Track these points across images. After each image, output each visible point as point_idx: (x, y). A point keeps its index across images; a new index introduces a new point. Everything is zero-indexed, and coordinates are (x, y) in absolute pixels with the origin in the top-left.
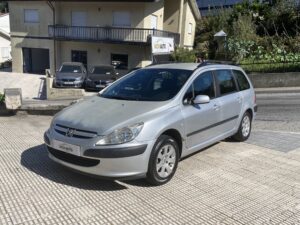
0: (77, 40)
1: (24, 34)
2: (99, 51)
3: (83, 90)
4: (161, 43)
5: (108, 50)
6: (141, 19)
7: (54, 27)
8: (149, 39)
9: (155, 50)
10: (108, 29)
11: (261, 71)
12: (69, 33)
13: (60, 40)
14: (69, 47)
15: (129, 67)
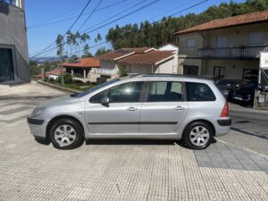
1: (185, 56)
2: (234, 67)
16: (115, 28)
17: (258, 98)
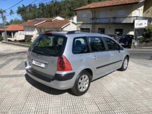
0: (101, 24)
2: (110, 28)
4: (140, 23)
5: (114, 27)
6: (131, 12)
7: (92, 19)
8: (134, 21)
9: (136, 26)
10: (115, 18)
12: (98, 21)
13: (94, 24)
14: (98, 27)
15: (123, 35)
16: (22, 6)
17: (134, 43)
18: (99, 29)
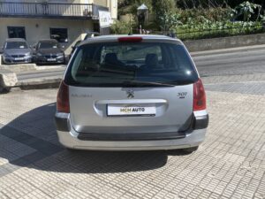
2: (37, 26)
3: (35, 65)
5: (47, 25)
10: (45, 4)
11: (193, 38)
18: (9, 28)
